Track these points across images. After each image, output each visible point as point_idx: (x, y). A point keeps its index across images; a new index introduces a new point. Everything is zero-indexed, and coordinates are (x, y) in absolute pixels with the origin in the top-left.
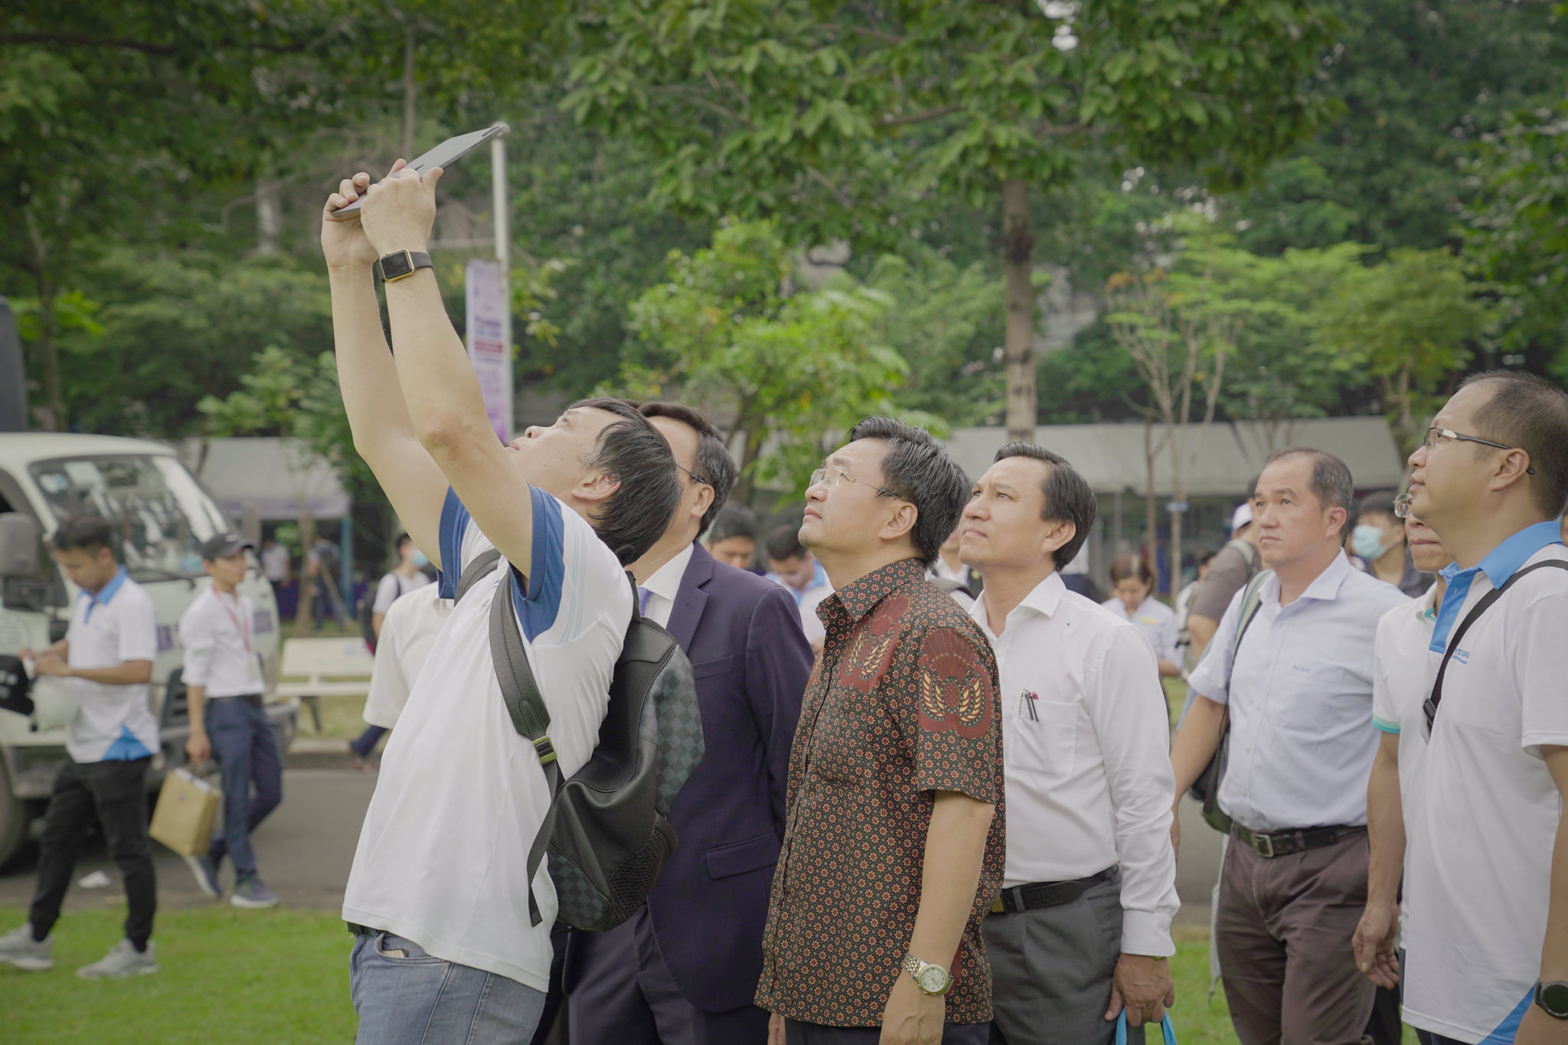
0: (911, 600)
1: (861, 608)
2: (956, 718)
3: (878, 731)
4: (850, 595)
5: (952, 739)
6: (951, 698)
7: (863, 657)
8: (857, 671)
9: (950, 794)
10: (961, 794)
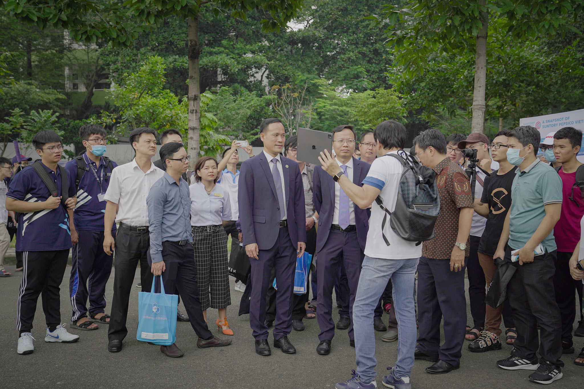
0: (449, 167)
1: (439, 171)
2: (464, 191)
3: (446, 196)
4: (436, 169)
5: (464, 196)
6: (462, 186)
7: (440, 181)
8: (439, 184)
9: (465, 207)
10: (468, 207)
